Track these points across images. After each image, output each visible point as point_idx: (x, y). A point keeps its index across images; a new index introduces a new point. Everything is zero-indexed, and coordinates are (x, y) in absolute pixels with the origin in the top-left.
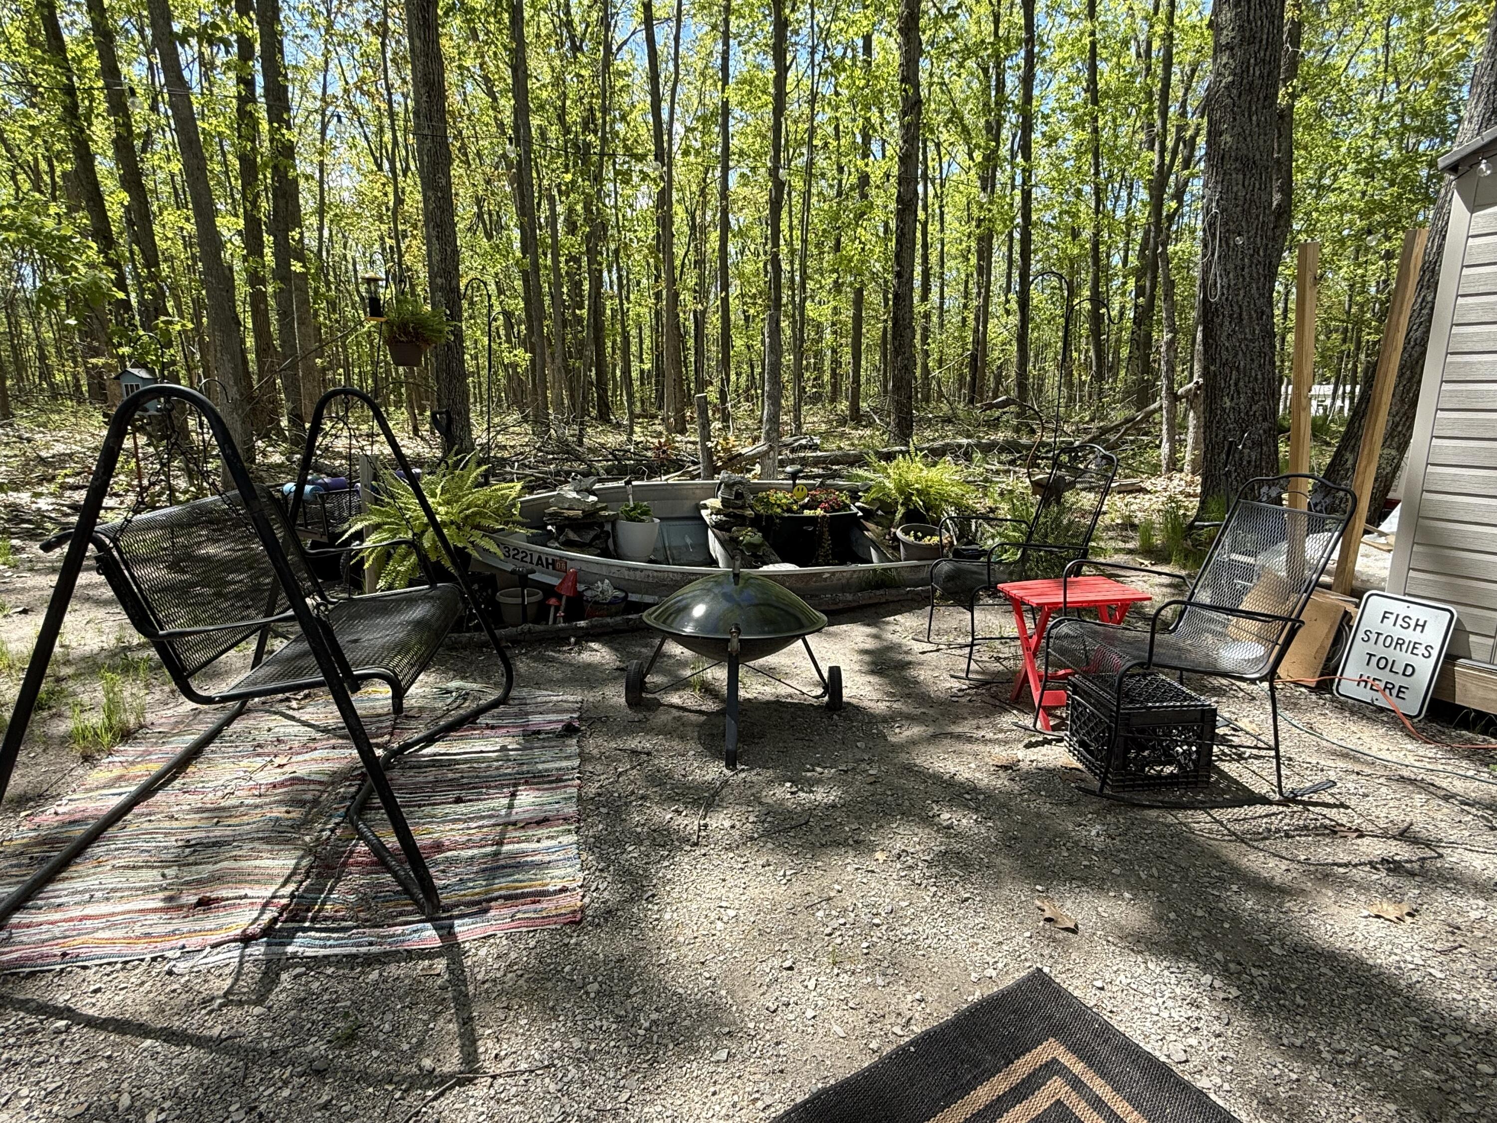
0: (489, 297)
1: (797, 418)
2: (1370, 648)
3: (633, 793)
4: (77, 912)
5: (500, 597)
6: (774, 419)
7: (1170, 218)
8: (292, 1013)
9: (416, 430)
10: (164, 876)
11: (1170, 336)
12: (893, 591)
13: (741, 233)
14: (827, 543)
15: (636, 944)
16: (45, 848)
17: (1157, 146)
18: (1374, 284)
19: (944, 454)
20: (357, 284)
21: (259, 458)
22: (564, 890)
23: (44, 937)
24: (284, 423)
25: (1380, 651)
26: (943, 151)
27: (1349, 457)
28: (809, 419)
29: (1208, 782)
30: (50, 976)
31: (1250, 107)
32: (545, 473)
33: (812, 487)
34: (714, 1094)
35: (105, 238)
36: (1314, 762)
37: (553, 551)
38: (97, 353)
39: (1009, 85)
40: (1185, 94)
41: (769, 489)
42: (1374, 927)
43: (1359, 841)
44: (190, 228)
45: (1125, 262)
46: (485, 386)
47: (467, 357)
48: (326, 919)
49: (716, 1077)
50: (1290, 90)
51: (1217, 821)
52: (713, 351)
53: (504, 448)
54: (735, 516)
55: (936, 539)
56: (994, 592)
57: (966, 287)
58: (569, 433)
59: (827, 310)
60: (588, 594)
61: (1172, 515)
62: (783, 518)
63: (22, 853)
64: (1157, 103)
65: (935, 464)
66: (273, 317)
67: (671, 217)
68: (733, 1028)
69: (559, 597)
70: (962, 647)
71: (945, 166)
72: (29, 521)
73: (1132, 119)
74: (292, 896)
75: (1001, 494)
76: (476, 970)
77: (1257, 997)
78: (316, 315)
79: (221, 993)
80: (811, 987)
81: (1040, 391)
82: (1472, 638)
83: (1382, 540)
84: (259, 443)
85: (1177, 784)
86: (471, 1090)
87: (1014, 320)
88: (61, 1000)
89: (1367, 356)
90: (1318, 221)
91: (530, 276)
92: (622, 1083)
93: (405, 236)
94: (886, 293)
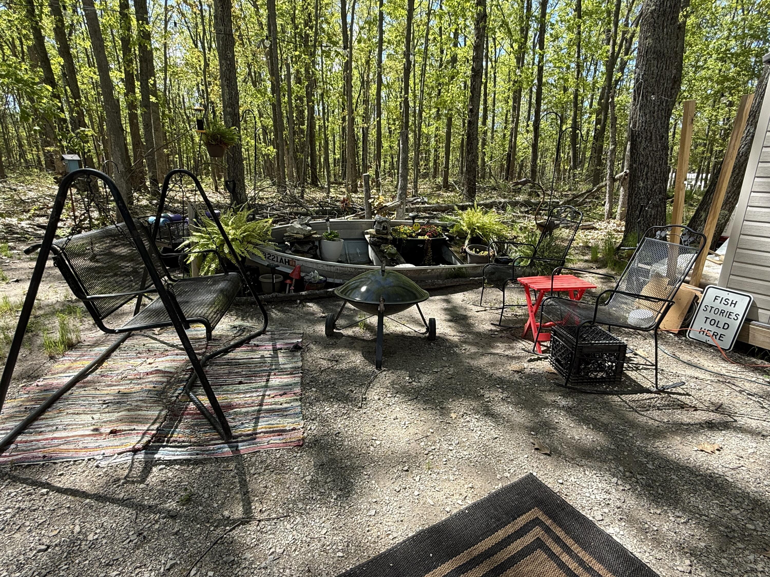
0: (255, 117)
1: (415, 187)
2: (707, 314)
3: (329, 381)
4: (50, 436)
5: (261, 279)
6: (404, 188)
7: (617, 82)
8: (159, 487)
9: (217, 189)
10: (93, 418)
11: (613, 147)
12: (463, 279)
13: (388, 86)
14: (430, 254)
15: (330, 457)
16: (33, 403)
17: (611, 43)
18: (722, 119)
19: (491, 207)
20: (185, 110)
21: (135, 202)
22: (294, 429)
23: (34, 447)
24: (148, 183)
25: (712, 316)
26: (497, 43)
27: (703, 214)
28: (422, 187)
29: (620, 381)
30: (38, 466)
31: (663, 24)
32: (284, 213)
33: (422, 224)
34: (368, 531)
35: (51, 82)
36: (675, 372)
37: (288, 255)
38: (49, 145)
39: (534, 6)
40: (628, 14)
41: (400, 225)
42: (699, 456)
43: (695, 413)
44: (96, 77)
45: (591, 106)
46: (252, 166)
47: (243, 150)
48: (174, 441)
49: (369, 523)
50: (685, 13)
51: (623, 401)
52: (372, 148)
53: (262, 199)
54: (382, 238)
55: (486, 253)
56: (514, 281)
57: (506, 117)
58: (296, 192)
59: (432, 129)
60: (306, 278)
61: (608, 242)
62: (407, 240)
63: (21, 406)
64: (613, 18)
65: (486, 212)
66: (141, 126)
67: (351, 76)
68: (378, 499)
69: (291, 279)
70: (497, 309)
71: (498, 51)
72: (17, 233)
73: (599, 26)
74: (158, 429)
75: (521, 229)
76: (250, 468)
77: (639, 489)
78: (163, 126)
79: (123, 477)
80: (417, 480)
81: (543, 174)
82: (760, 311)
83: (717, 258)
84: (135, 194)
85: (604, 382)
86: (248, 527)
87: (531, 136)
88: (44, 479)
89: (715, 158)
90: (694, 85)
91: (276, 107)
92: (323, 525)
93: (210, 84)
94: (464, 120)
